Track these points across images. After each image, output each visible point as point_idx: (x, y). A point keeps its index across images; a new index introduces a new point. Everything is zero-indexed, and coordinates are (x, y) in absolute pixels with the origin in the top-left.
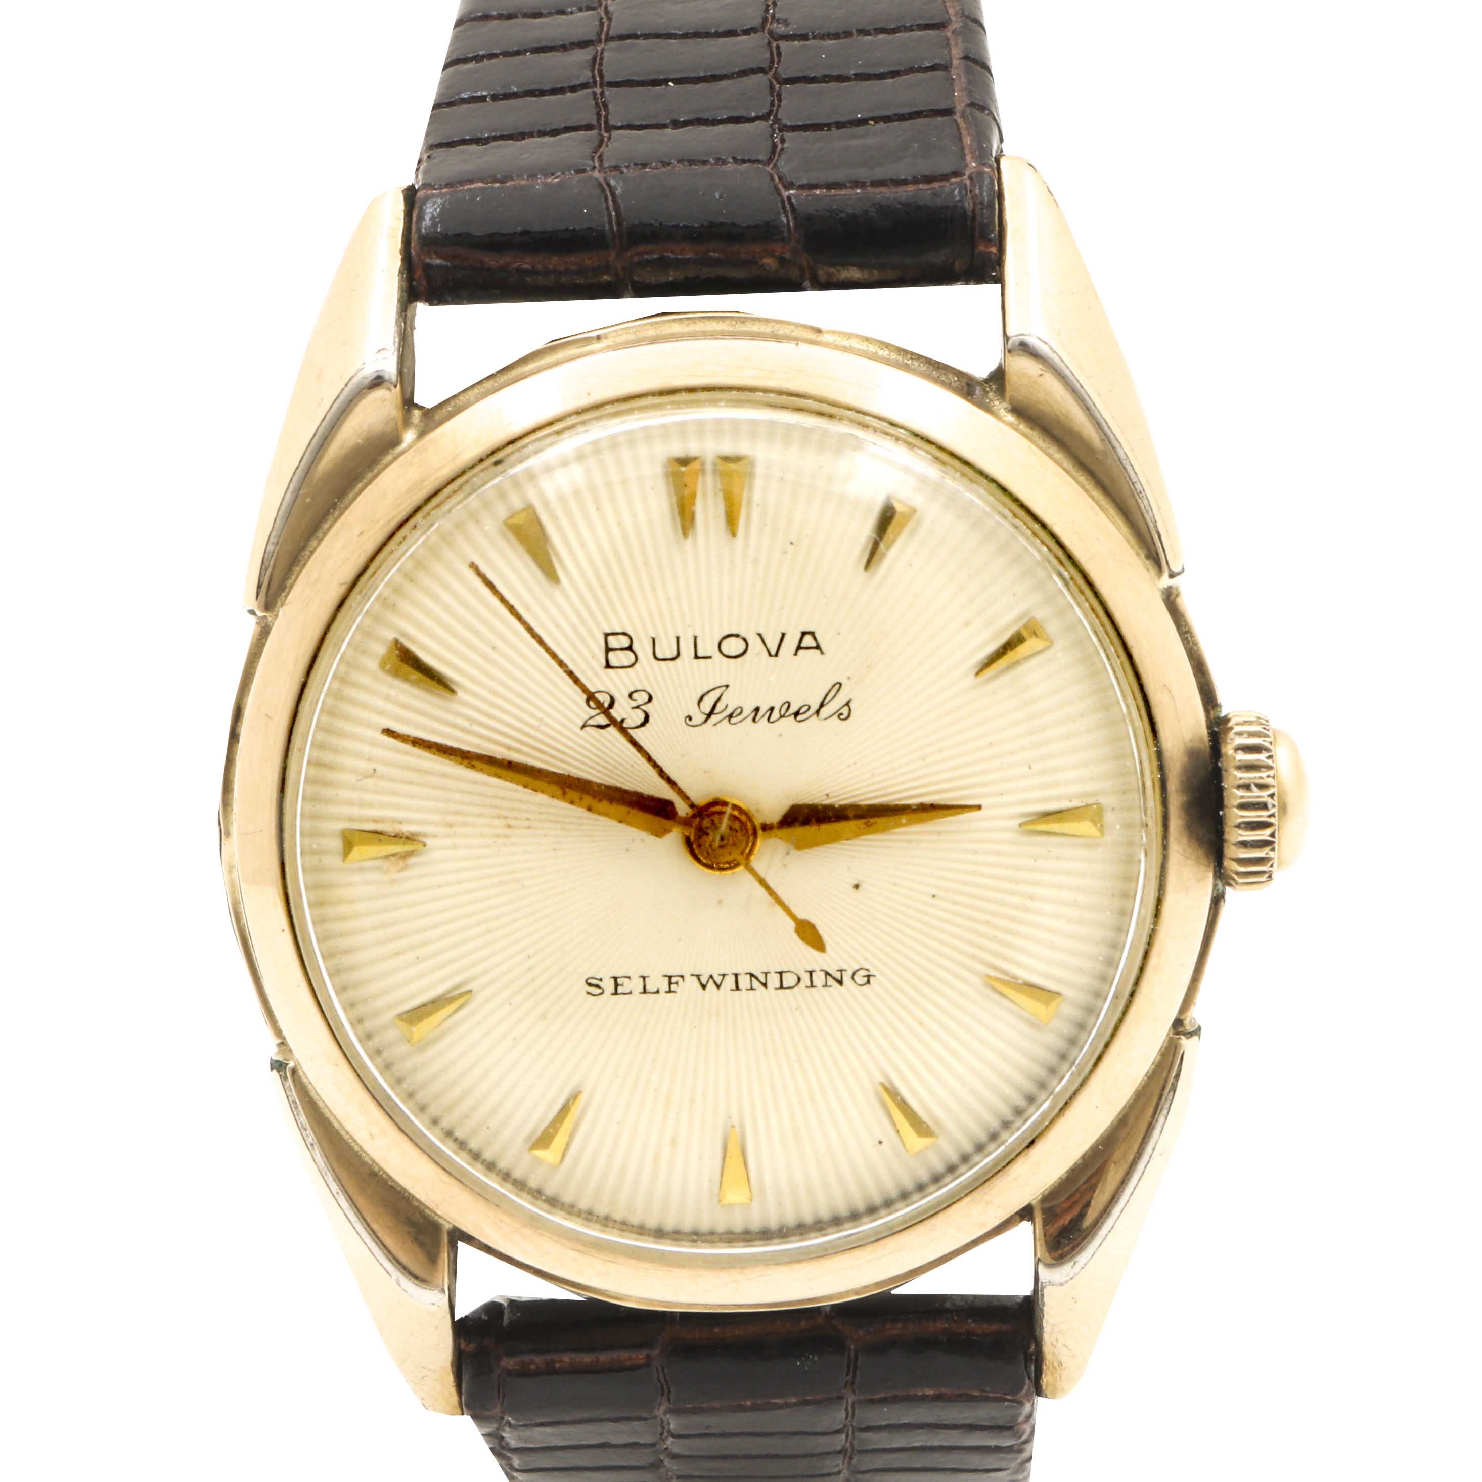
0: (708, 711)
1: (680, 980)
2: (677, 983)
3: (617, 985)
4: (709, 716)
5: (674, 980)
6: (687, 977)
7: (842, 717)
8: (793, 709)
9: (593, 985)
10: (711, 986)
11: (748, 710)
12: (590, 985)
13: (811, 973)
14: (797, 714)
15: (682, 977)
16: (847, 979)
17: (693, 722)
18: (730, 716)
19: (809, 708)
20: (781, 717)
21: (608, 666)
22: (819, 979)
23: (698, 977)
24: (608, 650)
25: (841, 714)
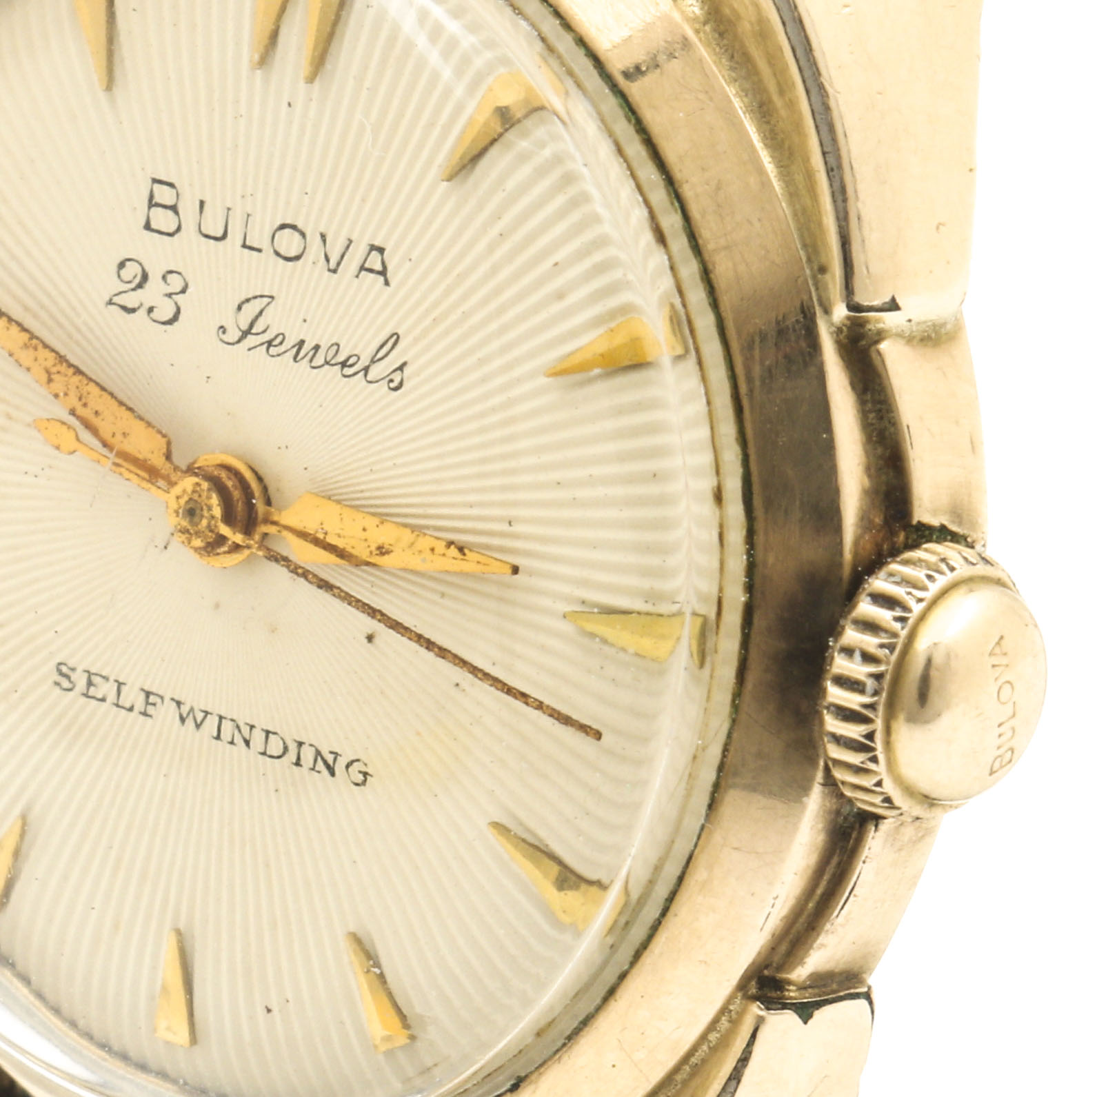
0: (245, 327)
1: (158, 700)
2: (154, 704)
3: (90, 683)
4: (246, 333)
5: (152, 699)
6: (167, 700)
7: (392, 385)
8: (341, 358)
9: (63, 672)
10: (190, 723)
11: (291, 341)
12: (61, 674)
13: (300, 744)
14: (344, 364)
15: (162, 698)
16: (340, 767)
17: (225, 338)
18: (270, 344)
19: (359, 359)
20: (327, 363)
21: (148, 226)
22: (308, 755)
23: (179, 703)
24: (152, 203)
25: (391, 381)
